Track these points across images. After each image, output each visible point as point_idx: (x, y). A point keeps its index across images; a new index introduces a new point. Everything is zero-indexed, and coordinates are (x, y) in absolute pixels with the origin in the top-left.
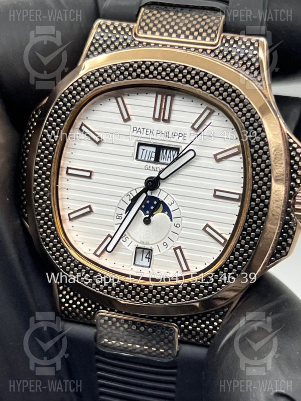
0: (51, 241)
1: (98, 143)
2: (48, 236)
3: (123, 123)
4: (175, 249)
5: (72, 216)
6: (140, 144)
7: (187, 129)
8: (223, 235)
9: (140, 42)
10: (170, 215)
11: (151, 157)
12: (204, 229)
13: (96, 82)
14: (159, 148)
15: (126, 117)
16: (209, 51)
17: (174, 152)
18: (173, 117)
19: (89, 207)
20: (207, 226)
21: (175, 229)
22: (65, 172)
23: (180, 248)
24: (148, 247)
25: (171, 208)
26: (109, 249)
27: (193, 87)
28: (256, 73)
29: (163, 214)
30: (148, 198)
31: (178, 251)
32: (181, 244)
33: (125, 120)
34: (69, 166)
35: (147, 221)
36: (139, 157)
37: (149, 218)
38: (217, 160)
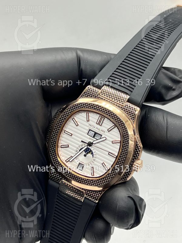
0: (53, 153)
1: (77, 126)
2: (52, 151)
3: (86, 121)
5: (62, 146)
6: (90, 130)
7: (106, 130)
9: (100, 97)
10: (93, 156)
11: (92, 135)
12: (102, 164)
13: (81, 107)
14: (96, 133)
15: (88, 120)
16: (120, 107)
17: (100, 136)
18: (103, 125)
19: (68, 145)
20: (103, 163)
21: (93, 161)
22: (64, 132)
24: (83, 164)
25: (94, 154)
26: (70, 161)
27: (111, 118)
28: (133, 119)
29: (91, 155)
30: (87, 148)
31: (92, 168)
33: (87, 121)
34: (66, 130)
35: (85, 156)
36: (89, 134)
37: (86, 155)
38: (112, 143)
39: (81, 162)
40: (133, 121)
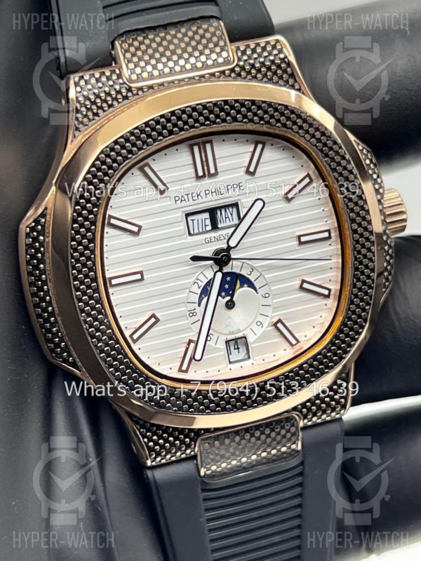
1: (137, 234)
4: (275, 325)
6: (187, 215)
7: (241, 175)
8: (323, 285)
10: (251, 285)
11: (205, 226)
12: (301, 288)
13: (120, 158)
14: (212, 212)
15: (162, 188)
16: (227, 72)
17: (231, 209)
18: (220, 167)
19: (153, 316)
20: (304, 281)
21: (264, 301)
23: (280, 321)
24: (240, 335)
25: (252, 278)
26: (198, 356)
27: (242, 124)
28: (291, 81)
31: (279, 325)
32: (280, 315)
33: (162, 192)
35: (230, 305)
36: (192, 232)
37: (231, 300)
38: (289, 200)
39: (231, 333)
40: (297, 87)
